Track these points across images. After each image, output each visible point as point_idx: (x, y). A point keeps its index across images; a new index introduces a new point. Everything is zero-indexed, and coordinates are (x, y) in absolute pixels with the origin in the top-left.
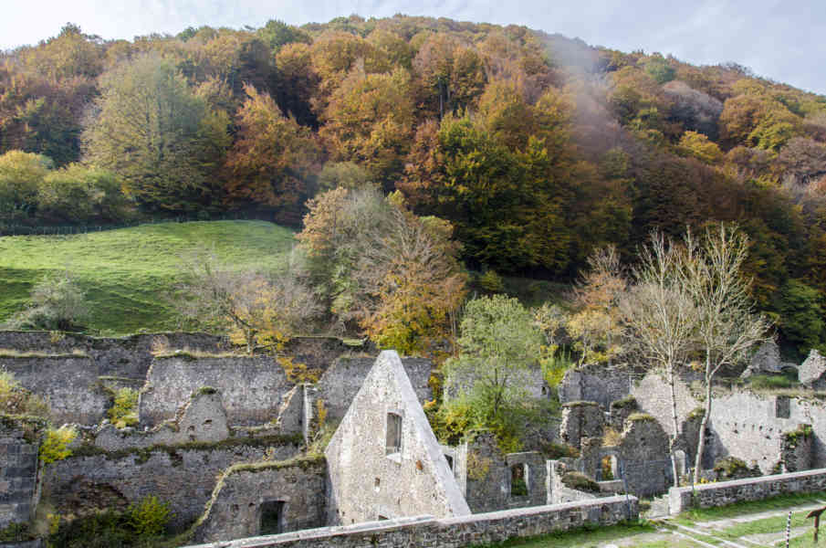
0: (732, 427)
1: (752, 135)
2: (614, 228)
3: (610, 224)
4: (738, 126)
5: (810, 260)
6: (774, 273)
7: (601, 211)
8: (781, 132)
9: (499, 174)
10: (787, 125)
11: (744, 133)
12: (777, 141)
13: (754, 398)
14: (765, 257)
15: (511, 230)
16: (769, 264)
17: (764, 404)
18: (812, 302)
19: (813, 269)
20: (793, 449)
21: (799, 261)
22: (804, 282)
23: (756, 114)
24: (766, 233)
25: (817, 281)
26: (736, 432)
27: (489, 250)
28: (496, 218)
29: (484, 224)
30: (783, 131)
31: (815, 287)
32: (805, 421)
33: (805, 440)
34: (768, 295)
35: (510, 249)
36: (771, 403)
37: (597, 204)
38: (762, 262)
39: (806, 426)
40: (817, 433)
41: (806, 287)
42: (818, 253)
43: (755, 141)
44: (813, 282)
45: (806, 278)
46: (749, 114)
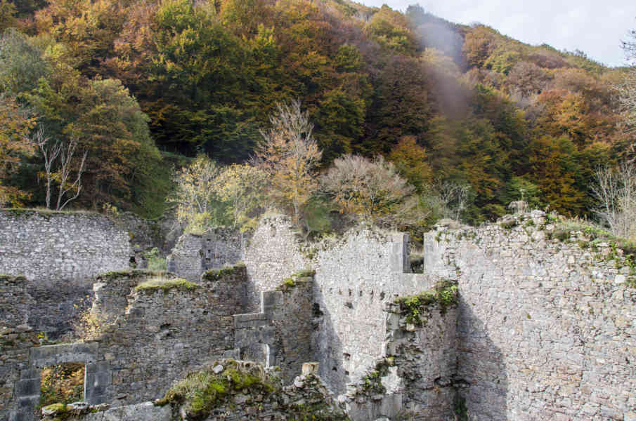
0: (345, 298)
1: (486, 62)
2: (344, 120)
3: (339, 115)
4: (475, 55)
5: (531, 159)
6: (499, 169)
7: (330, 100)
8: (510, 59)
9: (215, 54)
10: (514, 53)
11: (480, 61)
12: (506, 65)
13: (373, 240)
14: (492, 154)
15: (227, 112)
16: (493, 160)
17: (387, 250)
18: (533, 196)
19: (534, 167)
20: (413, 333)
21: (522, 161)
22: (526, 178)
23: (490, 45)
24: (492, 132)
25: (538, 178)
26: (350, 306)
27: (207, 135)
28: (212, 100)
29: (200, 108)
30: (512, 59)
31: (536, 183)
32: (446, 273)
33: (443, 312)
34: (494, 190)
35: (227, 133)
36: (396, 247)
37: (326, 94)
38: (487, 158)
39: (448, 284)
40: (466, 296)
41: (527, 183)
42: (538, 153)
43: (489, 67)
44: (534, 178)
45: (528, 175)
46: (485, 45)
